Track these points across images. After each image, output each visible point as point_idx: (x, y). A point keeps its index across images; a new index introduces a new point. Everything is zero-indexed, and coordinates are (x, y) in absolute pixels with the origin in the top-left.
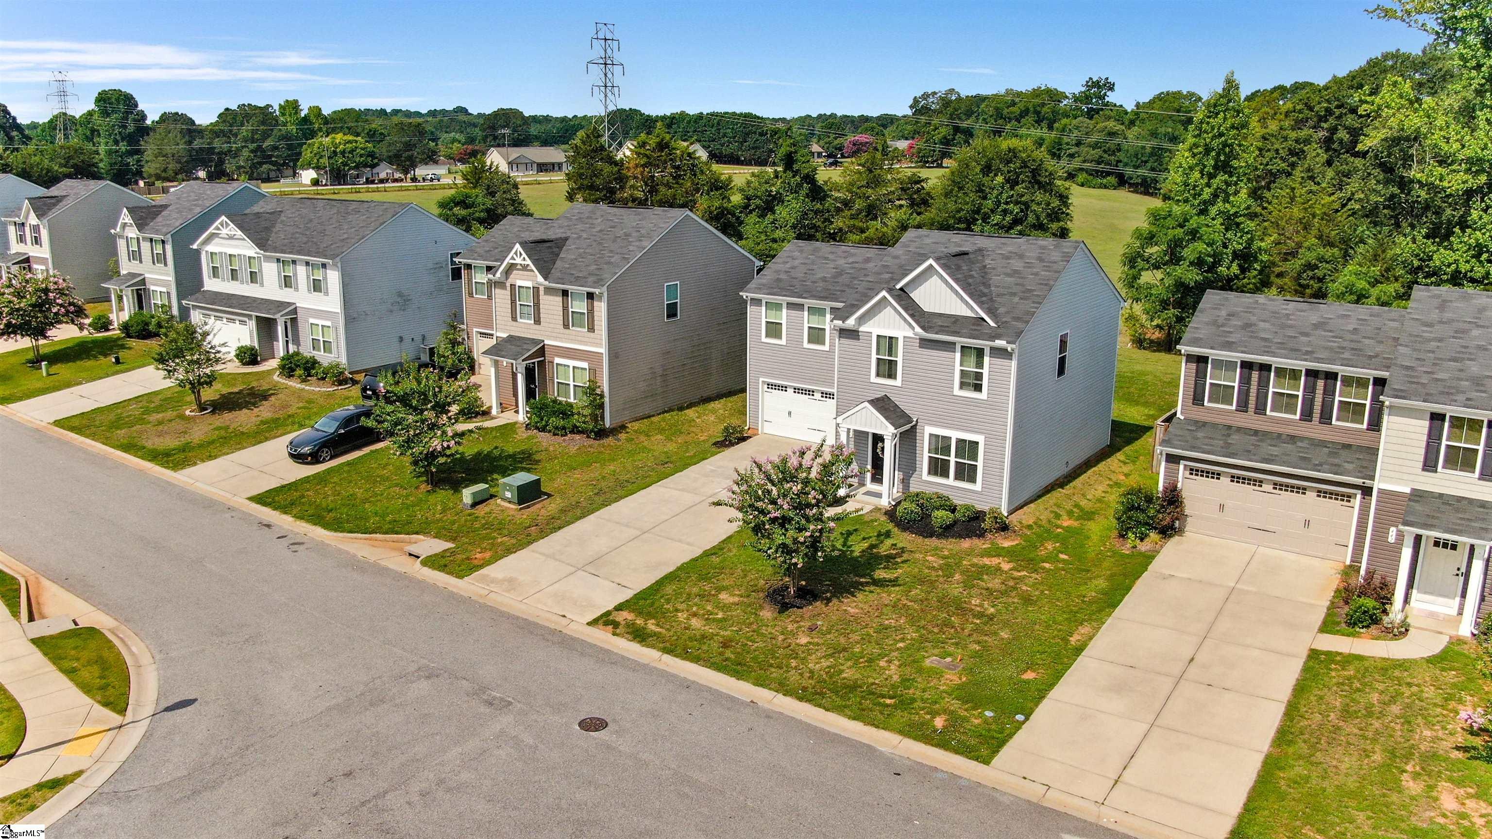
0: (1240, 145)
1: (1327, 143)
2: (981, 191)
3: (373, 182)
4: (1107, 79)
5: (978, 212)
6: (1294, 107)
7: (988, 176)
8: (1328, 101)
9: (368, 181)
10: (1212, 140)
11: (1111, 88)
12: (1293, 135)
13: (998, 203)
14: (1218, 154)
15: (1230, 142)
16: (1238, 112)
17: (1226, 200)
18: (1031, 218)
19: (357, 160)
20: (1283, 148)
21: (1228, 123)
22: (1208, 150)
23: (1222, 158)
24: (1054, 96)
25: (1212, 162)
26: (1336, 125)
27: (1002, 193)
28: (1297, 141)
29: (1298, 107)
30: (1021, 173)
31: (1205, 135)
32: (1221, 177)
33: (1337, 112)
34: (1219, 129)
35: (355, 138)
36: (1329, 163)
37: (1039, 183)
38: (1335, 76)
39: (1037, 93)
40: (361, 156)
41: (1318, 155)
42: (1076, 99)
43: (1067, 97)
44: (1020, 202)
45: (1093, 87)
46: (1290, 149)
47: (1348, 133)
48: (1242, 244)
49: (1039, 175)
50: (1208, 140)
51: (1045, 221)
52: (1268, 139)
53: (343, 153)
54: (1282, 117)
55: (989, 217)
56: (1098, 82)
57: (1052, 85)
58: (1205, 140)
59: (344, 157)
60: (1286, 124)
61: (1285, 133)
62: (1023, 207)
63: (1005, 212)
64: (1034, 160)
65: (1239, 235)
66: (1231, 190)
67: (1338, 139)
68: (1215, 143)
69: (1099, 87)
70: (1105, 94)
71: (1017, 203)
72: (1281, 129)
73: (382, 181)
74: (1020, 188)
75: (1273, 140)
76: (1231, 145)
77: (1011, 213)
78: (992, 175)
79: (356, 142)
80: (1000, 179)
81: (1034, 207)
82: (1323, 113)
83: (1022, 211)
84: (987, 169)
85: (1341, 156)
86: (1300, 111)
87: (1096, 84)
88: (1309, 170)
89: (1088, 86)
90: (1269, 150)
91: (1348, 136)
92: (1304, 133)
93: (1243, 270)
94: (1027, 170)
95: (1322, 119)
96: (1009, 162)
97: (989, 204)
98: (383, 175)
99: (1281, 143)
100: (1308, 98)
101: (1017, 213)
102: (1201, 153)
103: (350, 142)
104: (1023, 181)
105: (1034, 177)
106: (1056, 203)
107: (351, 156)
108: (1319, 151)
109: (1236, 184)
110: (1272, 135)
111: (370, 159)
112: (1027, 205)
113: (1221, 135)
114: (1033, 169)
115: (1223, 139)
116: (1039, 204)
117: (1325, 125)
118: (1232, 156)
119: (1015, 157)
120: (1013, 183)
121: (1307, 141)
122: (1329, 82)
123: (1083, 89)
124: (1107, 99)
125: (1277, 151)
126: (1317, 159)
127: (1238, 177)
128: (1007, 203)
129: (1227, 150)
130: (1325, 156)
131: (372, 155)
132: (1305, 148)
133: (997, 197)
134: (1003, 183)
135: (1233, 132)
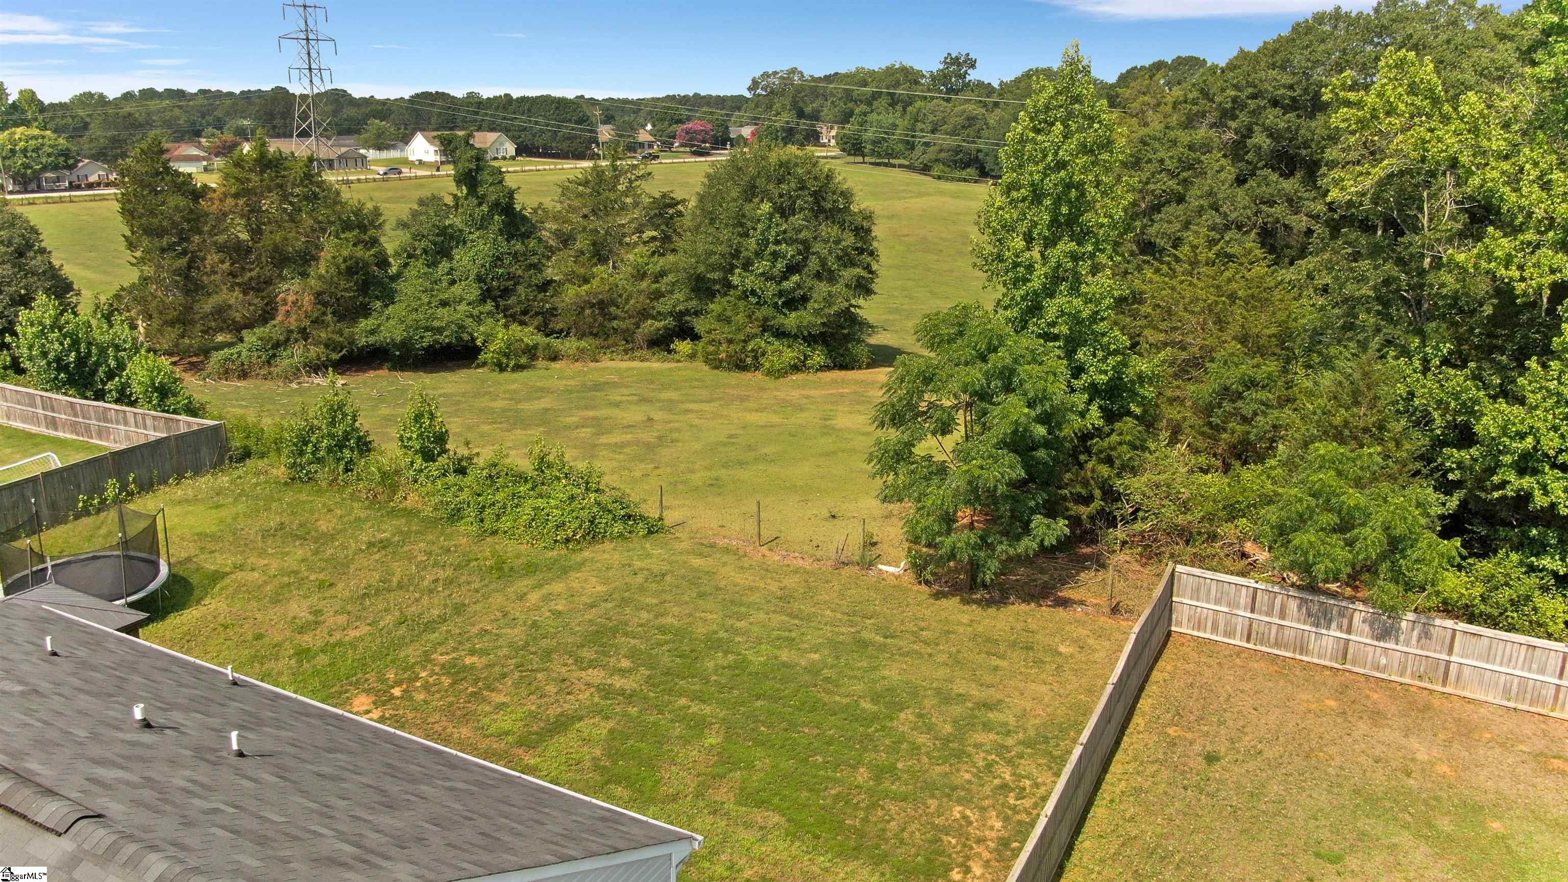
0: (1098, 184)
1: (1237, 150)
2: (741, 225)
3: (78, 188)
4: (968, 55)
5: (736, 254)
6: (1185, 95)
7: (751, 201)
8: (1236, 87)
9: (73, 187)
10: (1046, 175)
11: (973, 65)
12: (1184, 137)
13: (764, 243)
14: (1057, 202)
15: (1076, 178)
16: (1091, 119)
17: (1074, 290)
18: (813, 264)
19: (44, 160)
20: (1171, 157)
21: (1073, 144)
22: (1037, 196)
23: (1064, 210)
24: (910, 76)
25: (1047, 217)
26: (1251, 124)
27: (770, 227)
28: (1191, 147)
29: (1191, 96)
30: (798, 197)
31: (1032, 168)
32: (1066, 246)
33: (1252, 105)
34: (1056, 154)
35: (42, 133)
36: (1240, 181)
37: (821, 210)
38: (1242, 51)
39: (890, 71)
40: (49, 155)
41: (1222, 169)
42: (933, 78)
43: (924, 76)
44: (796, 241)
45: (952, 64)
46: (1180, 160)
47: (1268, 136)
48: (1106, 372)
49: (824, 199)
50: (1036, 177)
51: (835, 266)
52: (1148, 145)
53: (24, 151)
54: (1169, 109)
55: (752, 264)
56: (957, 58)
57: (908, 63)
58: (1031, 174)
59: (26, 157)
60: (1174, 120)
61: (1172, 134)
62: (801, 247)
63: (775, 255)
64: (816, 178)
65: (1100, 354)
66: (1084, 268)
67: (1255, 146)
68: (1048, 184)
69: (959, 64)
70: (966, 73)
71: (790, 242)
72: (1167, 127)
73: (90, 186)
74: (797, 220)
75: (1157, 145)
76: (1080, 186)
77: (784, 257)
78: (756, 200)
79: (43, 137)
80: (766, 207)
81: (817, 247)
82: (1228, 106)
83: (800, 253)
84: (751, 192)
85: (1258, 172)
86: (1194, 102)
87: (955, 61)
88: (1210, 194)
89: (946, 63)
90: (1149, 161)
91: (1268, 141)
92: (1202, 132)
93: (1110, 416)
94: (807, 192)
95: (1227, 114)
96: (780, 181)
97: (752, 244)
98: (93, 178)
99: (1168, 149)
100: (1205, 81)
101: (793, 256)
102: (1024, 200)
103: (34, 137)
104: (802, 209)
105: (817, 202)
106: (849, 240)
107: (34, 155)
108: (1223, 161)
109: (1092, 256)
110: (1155, 139)
111: (62, 159)
112: (806, 244)
113: (1061, 165)
114: (815, 192)
115: (1063, 174)
116: (826, 241)
117: (1233, 124)
118: (1081, 205)
119: (789, 174)
120: (784, 212)
121: (1206, 148)
122: (1236, 58)
123: (941, 67)
124: (968, 78)
125: (1162, 161)
126: (1223, 175)
127: (1097, 244)
128: (777, 243)
129: (1073, 193)
130: (1233, 170)
131: (66, 154)
132: (1203, 158)
133: (763, 233)
134: (769, 213)
135: (1081, 161)
